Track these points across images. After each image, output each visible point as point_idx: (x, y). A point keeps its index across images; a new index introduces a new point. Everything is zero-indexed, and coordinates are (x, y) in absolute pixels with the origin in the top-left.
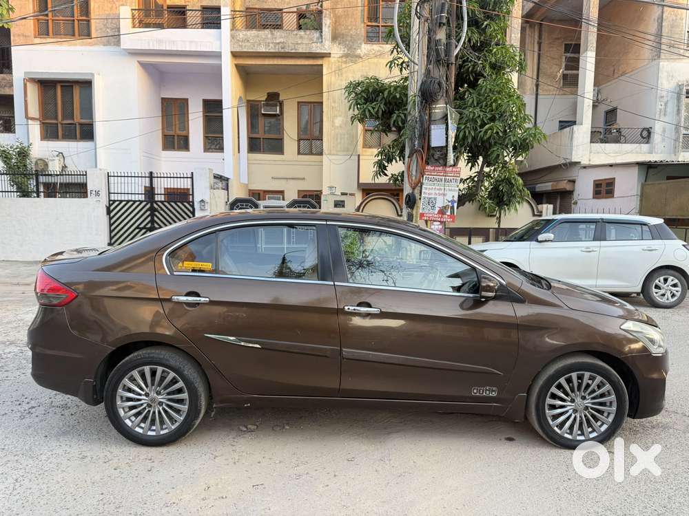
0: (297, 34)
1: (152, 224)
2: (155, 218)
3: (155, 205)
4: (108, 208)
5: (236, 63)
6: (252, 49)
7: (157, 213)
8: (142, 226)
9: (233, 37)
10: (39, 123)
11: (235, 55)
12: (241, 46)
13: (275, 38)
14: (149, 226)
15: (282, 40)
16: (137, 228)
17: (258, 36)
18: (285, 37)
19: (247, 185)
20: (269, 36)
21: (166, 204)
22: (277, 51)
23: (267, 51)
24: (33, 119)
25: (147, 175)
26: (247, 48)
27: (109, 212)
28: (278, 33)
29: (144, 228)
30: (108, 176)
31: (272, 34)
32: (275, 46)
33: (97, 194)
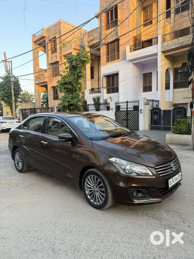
0: (188, 37)
1: (127, 118)
2: (128, 116)
3: (128, 112)
4: (115, 113)
5: (165, 55)
6: (169, 48)
7: (128, 115)
8: (124, 119)
9: (162, 46)
10: (106, 89)
11: (163, 52)
12: (165, 48)
13: (179, 41)
14: (126, 119)
15: (182, 41)
16: (123, 120)
17: (172, 42)
18: (183, 39)
19: (172, 102)
20: (177, 41)
21: (133, 111)
22: (180, 46)
23: (175, 47)
24: (105, 88)
25: (126, 102)
26: (168, 48)
27: (116, 115)
28: (181, 39)
29: (125, 119)
30: (116, 103)
31: (178, 40)
32: (179, 44)
33: (112, 109)
